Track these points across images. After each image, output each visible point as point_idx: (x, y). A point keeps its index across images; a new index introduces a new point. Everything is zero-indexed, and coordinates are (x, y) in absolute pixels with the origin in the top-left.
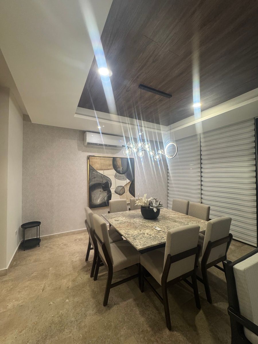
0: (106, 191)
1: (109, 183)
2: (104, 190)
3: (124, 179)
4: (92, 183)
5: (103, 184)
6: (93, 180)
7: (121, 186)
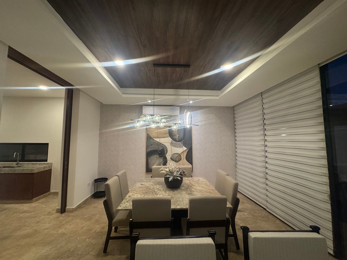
0: (162, 158)
1: (165, 150)
2: (160, 157)
3: (180, 147)
4: (149, 150)
5: (160, 151)
6: (150, 147)
7: (177, 154)
